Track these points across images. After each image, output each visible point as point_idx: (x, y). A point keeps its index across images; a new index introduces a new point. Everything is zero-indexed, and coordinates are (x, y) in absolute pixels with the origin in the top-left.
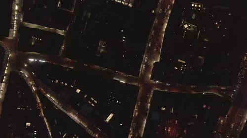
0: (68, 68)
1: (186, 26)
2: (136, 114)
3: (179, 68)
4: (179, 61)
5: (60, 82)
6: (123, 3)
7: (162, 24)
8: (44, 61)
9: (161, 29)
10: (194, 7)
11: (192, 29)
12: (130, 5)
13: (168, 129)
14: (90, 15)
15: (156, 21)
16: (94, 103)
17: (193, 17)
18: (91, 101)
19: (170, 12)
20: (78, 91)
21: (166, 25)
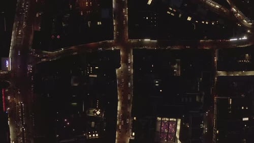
0: (206, 39)
1: (98, 113)
2: (125, 11)
3: (94, 68)
4: (96, 76)
5: (210, 23)
6: (167, 119)
7: (122, 108)
8: (231, 40)
9: (122, 103)
10: (95, 134)
11: (91, 111)
12: (159, 119)
13: (89, 4)
14: (197, 99)
15: (130, 110)
16: (170, 11)
17: (93, 123)
18: (173, 12)
19: (118, 122)
20: (189, 19)
21: (119, 108)
